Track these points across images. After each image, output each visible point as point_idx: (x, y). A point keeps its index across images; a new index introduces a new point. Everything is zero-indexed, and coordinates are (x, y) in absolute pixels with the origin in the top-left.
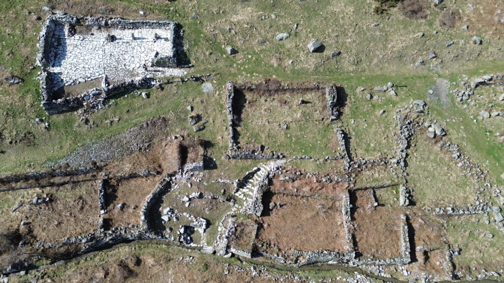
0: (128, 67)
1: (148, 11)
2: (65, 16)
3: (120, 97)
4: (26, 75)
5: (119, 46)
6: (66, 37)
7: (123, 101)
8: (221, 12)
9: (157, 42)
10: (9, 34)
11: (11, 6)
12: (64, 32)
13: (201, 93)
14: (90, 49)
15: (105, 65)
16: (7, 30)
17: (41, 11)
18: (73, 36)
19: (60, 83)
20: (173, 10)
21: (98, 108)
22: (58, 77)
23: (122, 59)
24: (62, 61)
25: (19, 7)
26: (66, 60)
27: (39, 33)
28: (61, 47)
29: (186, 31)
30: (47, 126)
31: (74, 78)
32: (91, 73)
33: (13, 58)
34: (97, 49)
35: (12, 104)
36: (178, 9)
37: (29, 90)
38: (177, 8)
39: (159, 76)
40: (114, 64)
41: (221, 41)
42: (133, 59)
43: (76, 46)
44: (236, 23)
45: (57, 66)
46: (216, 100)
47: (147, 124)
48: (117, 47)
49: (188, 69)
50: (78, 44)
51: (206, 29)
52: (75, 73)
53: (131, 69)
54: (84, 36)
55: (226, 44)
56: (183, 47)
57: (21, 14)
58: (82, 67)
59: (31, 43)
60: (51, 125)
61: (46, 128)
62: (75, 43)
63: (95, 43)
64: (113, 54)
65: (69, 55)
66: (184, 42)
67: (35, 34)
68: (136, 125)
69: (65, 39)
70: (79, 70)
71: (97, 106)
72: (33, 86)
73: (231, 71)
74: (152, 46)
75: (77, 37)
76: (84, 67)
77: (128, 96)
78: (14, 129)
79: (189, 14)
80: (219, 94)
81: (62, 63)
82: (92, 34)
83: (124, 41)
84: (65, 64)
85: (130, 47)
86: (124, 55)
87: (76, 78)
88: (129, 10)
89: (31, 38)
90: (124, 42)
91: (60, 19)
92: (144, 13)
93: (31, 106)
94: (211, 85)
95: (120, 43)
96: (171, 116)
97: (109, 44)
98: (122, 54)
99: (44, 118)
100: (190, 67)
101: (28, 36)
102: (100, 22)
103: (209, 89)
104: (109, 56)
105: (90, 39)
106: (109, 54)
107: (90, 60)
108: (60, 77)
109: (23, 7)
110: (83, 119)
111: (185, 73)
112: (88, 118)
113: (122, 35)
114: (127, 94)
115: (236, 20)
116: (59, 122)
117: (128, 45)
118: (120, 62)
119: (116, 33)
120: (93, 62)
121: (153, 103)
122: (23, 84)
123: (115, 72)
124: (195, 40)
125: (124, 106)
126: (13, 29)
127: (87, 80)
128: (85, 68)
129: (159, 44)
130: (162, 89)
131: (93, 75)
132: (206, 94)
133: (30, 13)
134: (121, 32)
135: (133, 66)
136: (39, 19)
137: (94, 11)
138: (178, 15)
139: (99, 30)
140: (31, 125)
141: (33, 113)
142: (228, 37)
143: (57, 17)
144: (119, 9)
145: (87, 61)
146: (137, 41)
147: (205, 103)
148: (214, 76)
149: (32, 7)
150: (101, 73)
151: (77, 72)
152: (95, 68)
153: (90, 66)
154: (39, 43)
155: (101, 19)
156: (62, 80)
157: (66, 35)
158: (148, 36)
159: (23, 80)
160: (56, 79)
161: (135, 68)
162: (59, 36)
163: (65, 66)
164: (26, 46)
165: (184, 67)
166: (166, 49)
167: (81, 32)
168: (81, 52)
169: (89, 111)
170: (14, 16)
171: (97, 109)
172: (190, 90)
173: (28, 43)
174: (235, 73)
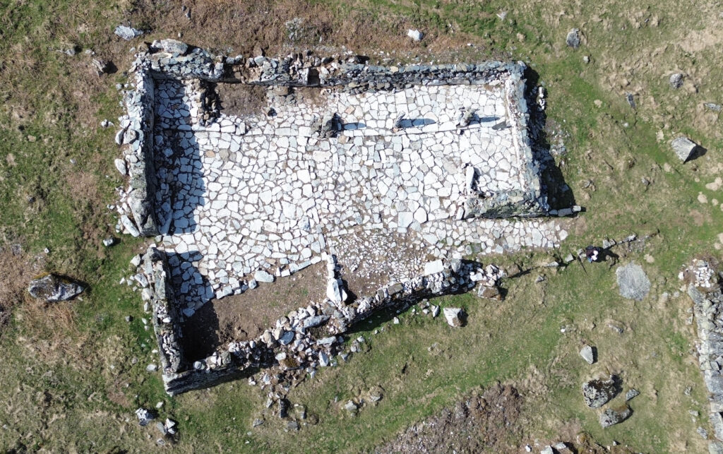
0: (392, 225)
1: (433, 26)
2: (189, 58)
3: (378, 325)
4: (95, 269)
5: (355, 150)
6: (195, 127)
7: (385, 336)
8: (654, 22)
9: (467, 132)
10: (21, 128)
11: (16, 26)
12: (185, 109)
13: (614, 301)
14: (271, 165)
15: (325, 221)
16: (16, 115)
17: (110, 40)
18: (214, 121)
19: (201, 291)
20: (506, 21)
21: (317, 364)
22: (191, 270)
23: (370, 197)
24: (196, 212)
25: (40, 29)
26: (207, 206)
27: (115, 121)
28: (184, 161)
29: (552, 91)
30: (171, 431)
31: (239, 270)
32: (287, 252)
33: (45, 210)
34: (292, 164)
35: (59, 366)
36: (521, 15)
37: (110, 321)
38: (516, 12)
39: (489, 250)
40: (349, 213)
41: (651, 119)
42: (402, 195)
43: (229, 156)
44: (700, 57)
45: (184, 231)
46: (661, 320)
47: (466, 410)
48: (350, 154)
49: (569, 220)
50: (234, 148)
51: (608, 81)
52: (240, 252)
53: (403, 231)
54: (248, 119)
55: (667, 126)
56: (548, 147)
57: (53, 54)
58: (259, 230)
59: (97, 158)
60: (182, 425)
61: (169, 436)
62: (224, 145)
63: (283, 142)
64: (341, 180)
65: (214, 187)
66: (548, 131)
67: (103, 124)
68: (430, 414)
69: (193, 132)
70: (251, 243)
71: (315, 358)
72: (119, 306)
73: (692, 219)
74: (454, 145)
75: (226, 122)
76: (263, 231)
77: (401, 322)
78: (72, 444)
79: (554, 33)
80: (669, 302)
81: (196, 219)
82: (272, 113)
83: (369, 133)
84: (205, 222)
85: (389, 152)
86: (374, 182)
87: (247, 270)
88: (374, 26)
89: (94, 139)
90: (368, 138)
91: (175, 69)
92: (422, 36)
93: (121, 372)
94: (642, 273)
95: (358, 142)
96: (533, 380)
97: (325, 145)
98: (368, 180)
99: (159, 405)
100: (574, 215)
101: (83, 132)
102: (295, 73)
103: (637, 284)
104: (331, 187)
105: (268, 130)
106: (330, 180)
107: (277, 205)
108: (197, 270)
109: (54, 26)
110: (274, 402)
111: (564, 235)
112: (289, 397)
113: (358, 113)
114: (396, 315)
115: (698, 47)
116: (202, 414)
117: (380, 146)
118: (368, 205)
119: (343, 103)
120: (289, 210)
121: (477, 340)
122: (87, 302)
123: (358, 243)
124: (579, 122)
125: (391, 352)
126: (34, 107)
127: (278, 274)
128: (267, 234)
129: (474, 139)
130: (503, 293)
131: (295, 258)
132: (631, 303)
133: (78, 49)
134: (353, 100)
135: (405, 219)
136: (110, 68)
137: (270, 33)
138: (520, 36)
139: (289, 97)
140: (122, 429)
141: (125, 390)
142: (672, 103)
143: (165, 62)
144: (345, 23)
145: (269, 210)
146: (408, 130)
147: (631, 336)
148: (648, 240)
149: (82, 29)
150: (316, 248)
151: (245, 249)
152: (297, 234)
153: (280, 226)
154: (120, 155)
155: (297, 63)
156: (205, 279)
157: (194, 120)
158: (437, 111)
159: (87, 288)
160: (186, 277)
161: (413, 227)
162: (174, 120)
163: (206, 230)
164: (80, 167)
165: (556, 216)
166: (498, 156)
167: (235, 108)
168: (247, 176)
169: (291, 377)
170: (30, 62)
171: (315, 369)
172: (582, 289)
173: (88, 156)
174: (705, 225)
